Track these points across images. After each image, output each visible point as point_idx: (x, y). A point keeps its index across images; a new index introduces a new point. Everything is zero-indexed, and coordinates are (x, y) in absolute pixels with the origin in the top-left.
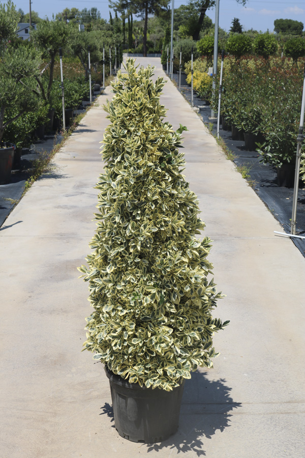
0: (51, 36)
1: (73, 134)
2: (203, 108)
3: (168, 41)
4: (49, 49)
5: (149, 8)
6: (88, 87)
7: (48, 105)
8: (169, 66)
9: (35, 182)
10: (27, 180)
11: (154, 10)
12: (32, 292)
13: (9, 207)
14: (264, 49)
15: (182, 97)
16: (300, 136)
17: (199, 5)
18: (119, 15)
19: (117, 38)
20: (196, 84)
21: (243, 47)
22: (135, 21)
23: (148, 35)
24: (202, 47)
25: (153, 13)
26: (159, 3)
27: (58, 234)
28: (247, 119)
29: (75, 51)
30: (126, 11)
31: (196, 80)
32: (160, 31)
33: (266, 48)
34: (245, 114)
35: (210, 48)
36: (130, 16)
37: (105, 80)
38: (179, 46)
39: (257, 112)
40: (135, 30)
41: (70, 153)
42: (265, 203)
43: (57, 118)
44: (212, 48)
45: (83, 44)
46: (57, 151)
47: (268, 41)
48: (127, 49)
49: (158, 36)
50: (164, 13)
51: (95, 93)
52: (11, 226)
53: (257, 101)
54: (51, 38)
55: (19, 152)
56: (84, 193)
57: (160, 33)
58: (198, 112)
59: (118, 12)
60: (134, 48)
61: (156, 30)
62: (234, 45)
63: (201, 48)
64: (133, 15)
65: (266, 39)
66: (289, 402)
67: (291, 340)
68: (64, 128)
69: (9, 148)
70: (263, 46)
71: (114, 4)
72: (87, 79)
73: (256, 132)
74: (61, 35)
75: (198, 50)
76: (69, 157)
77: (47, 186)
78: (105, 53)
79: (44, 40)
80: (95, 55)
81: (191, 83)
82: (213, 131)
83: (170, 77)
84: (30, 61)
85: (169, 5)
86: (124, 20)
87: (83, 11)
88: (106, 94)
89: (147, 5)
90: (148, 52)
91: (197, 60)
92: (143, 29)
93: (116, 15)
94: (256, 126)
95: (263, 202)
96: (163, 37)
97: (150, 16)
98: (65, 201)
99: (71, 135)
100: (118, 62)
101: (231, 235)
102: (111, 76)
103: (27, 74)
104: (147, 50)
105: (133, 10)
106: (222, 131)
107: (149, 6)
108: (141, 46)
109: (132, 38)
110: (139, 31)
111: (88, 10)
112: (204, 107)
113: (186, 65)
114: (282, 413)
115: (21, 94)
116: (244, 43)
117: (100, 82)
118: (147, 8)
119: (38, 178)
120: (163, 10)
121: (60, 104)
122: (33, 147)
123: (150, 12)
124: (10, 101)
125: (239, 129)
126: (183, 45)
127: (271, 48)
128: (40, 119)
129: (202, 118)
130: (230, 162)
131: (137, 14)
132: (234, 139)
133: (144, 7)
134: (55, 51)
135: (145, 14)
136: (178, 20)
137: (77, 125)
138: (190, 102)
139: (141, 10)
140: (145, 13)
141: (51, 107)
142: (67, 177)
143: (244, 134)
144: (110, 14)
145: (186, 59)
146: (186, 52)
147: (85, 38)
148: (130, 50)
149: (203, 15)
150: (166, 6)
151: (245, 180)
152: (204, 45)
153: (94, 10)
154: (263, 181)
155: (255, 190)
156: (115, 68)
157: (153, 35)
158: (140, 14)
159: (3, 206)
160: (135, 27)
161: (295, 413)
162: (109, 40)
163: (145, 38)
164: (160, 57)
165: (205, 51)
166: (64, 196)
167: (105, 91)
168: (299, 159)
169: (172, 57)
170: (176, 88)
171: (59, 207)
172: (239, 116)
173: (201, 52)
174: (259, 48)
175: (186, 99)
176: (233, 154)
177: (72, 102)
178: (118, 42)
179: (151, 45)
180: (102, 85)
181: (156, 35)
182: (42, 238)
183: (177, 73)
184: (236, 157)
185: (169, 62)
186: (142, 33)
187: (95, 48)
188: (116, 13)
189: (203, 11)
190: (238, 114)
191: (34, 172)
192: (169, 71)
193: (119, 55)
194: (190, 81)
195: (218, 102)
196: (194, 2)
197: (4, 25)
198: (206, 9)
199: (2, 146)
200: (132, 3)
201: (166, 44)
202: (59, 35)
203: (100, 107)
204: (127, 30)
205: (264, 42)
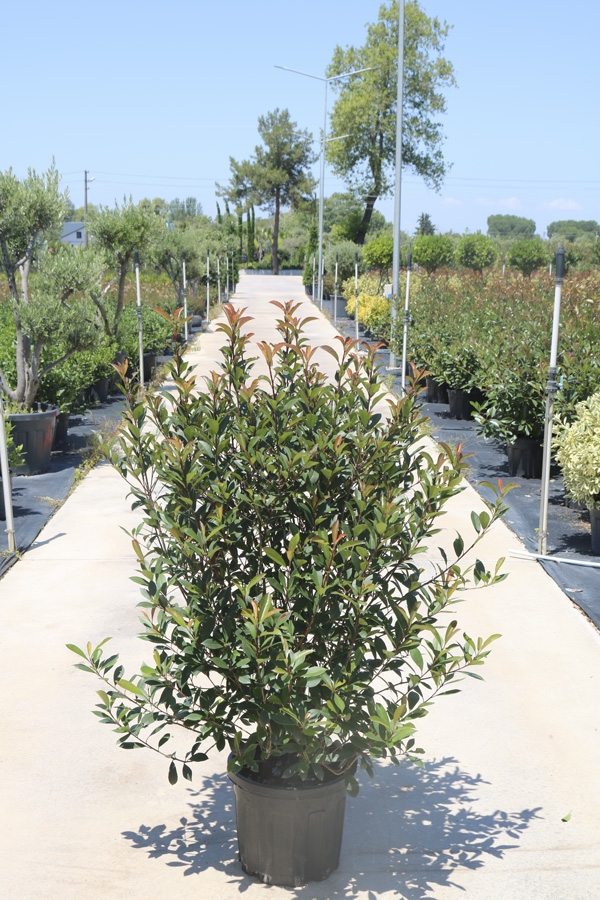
0: (122, 231)
1: (156, 393)
3: (314, 247)
4: (117, 252)
5: (282, 197)
6: (182, 318)
7: (115, 345)
8: (316, 288)
9: (92, 471)
10: (77, 467)
11: (290, 198)
13: (46, 512)
14: (475, 257)
16: (550, 384)
17: (364, 192)
18: (232, 207)
19: (230, 242)
20: (363, 314)
21: (440, 254)
22: (259, 220)
23: (280, 240)
24: (372, 254)
25: (289, 204)
26: (298, 189)
28: (452, 366)
29: (160, 260)
30: (243, 201)
31: (363, 308)
32: (299, 233)
33: (478, 256)
34: (448, 358)
35: (385, 256)
36: (251, 210)
37: (210, 309)
38: (333, 254)
39: (469, 354)
40: (258, 233)
44: (390, 256)
45: (174, 250)
47: (480, 244)
48: (245, 262)
49: (295, 241)
50: (307, 204)
51: (193, 329)
52: (47, 542)
53: (468, 336)
54: (121, 234)
55: (63, 422)
57: (300, 237)
59: (230, 203)
60: (257, 260)
61: (293, 232)
62: (425, 252)
63: (370, 257)
64: (256, 208)
65: (477, 241)
66: (557, 849)
67: (551, 737)
68: (142, 383)
69: (47, 411)
70: (473, 254)
71: (225, 189)
72: (181, 305)
73: (468, 388)
74: (138, 228)
75: (365, 260)
78: (210, 265)
79: (108, 238)
80: (194, 268)
81: (354, 312)
82: (394, 387)
83: (318, 306)
84: (84, 267)
85: (315, 191)
86: (241, 215)
87: (173, 202)
88: (211, 332)
89: (279, 190)
90: (280, 267)
91: (363, 277)
92: (272, 231)
93: (228, 210)
94: (468, 378)
96: (305, 243)
97: (285, 210)
100: (231, 282)
102: (220, 302)
103: (79, 286)
104: (280, 263)
105: (255, 200)
107: (282, 193)
108: (268, 259)
109: (253, 245)
110: (266, 234)
111: (181, 201)
113: (345, 284)
114: (545, 869)
115: (69, 322)
116: (441, 249)
117: (201, 312)
118: (278, 197)
119: (97, 464)
120: (305, 199)
121: (135, 345)
122: (89, 416)
123: (284, 202)
124: (50, 332)
125: (439, 383)
126: (340, 253)
127: (487, 256)
128: (101, 368)
131: (263, 206)
132: (430, 401)
133: (272, 195)
134: (128, 255)
135: (275, 207)
136: (330, 216)
137: (164, 379)
139: (268, 200)
140: (275, 203)
141: (119, 349)
143: (448, 390)
144: (218, 206)
145: (346, 274)
146: (344, 263)
147: (177, 240)
148: (250, 264)
149: (370, 207)
150: (309, 193)
152: (375, 251)
153: (191, 201)
154: (483, 467)
155: (471, 482)
156: (226, 291)
157: (288, 240)
158: (267, 205)
159: (36, 511)
160: (259, 228)
161: (569, 868)
162: (216, 244)
163: (275, 245)
164: (301, 275)
165: (376, 262)
167: (210, 327)
168: (551, 422)
169: (321, 272)
170: (328, 322)
172: (439, 362)
173: (369, 262)
174: (467, 256)
176: (430, 425)
177: (155, 342)
178: (231, 250)
179: (286, 256)
180: (204, 318)
181: (293, 239)
182: (104, 563)
183: (329, 299)
184: (436, 430)
185: (316, 282)
186: (271, 237)
187: (194, 256)
188: (227, 205)
189: (371, 200)
190: (436, 357)
191: (90, 454)
192: (316, 296)
193: (233, 271)
194: (352, 309)
195: (402, 341)
196: (355, 187)
197: (41, 205)
198: (375, 199)
199: (36, 409)
200: (254, 188)
201: (310, 253)
202: (135, 229)
203: (202, 351)
204: (245, 231)
205: (474, 246)
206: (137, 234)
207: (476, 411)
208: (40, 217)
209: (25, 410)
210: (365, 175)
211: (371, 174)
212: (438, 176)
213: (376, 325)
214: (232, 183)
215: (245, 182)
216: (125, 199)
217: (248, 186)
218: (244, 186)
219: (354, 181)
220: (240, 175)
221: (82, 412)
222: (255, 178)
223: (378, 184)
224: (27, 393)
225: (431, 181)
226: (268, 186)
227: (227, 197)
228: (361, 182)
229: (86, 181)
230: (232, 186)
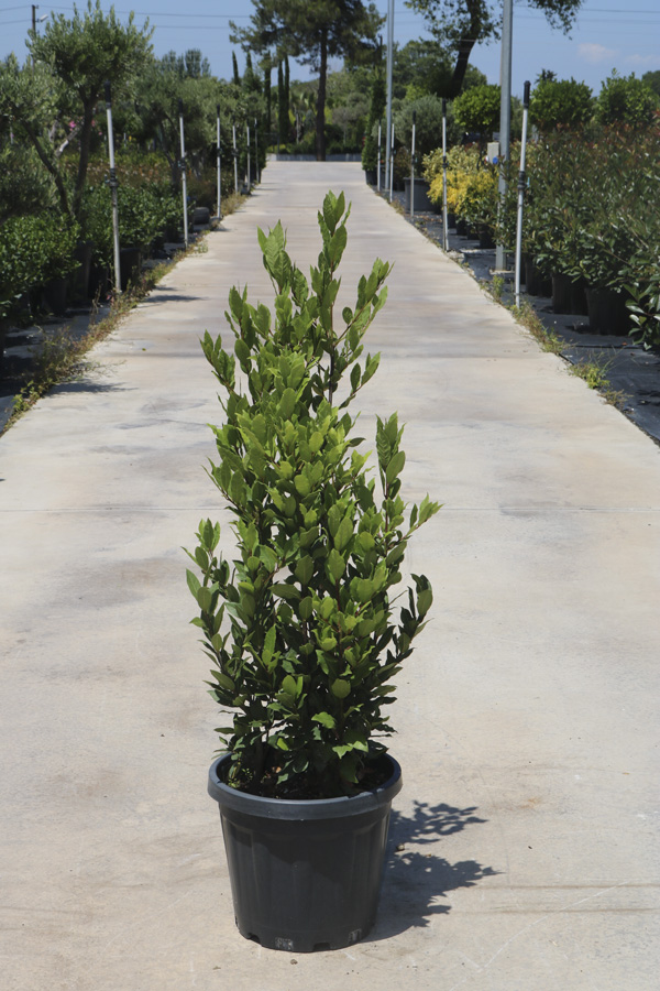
0: (84, 52)
1: (140, 305)
2: (473, 254)
3: (378, 112)
4: (77, 85)
5: (331, 42)
6: (180, 207)
7: (76, 228)
8: (383, 173)
9: (40, 402)
10: (18, 395)
11: (343, 45)
12: (27, 631)
14: (626, 115)
15: (418, 234)
17: (454, 34)
18: (256, 58)
19: (252, 104)
20: (455, 197)
21: (571, 111)
22: (295, 83)
23: (327, 112)
24: (468, 111)
25: (340, 53)
26: (355, 29)
27: (100, 505)
28: (592, 252)
29: (144, 120)
30: (273, 50)
31: (454, 190)
32: (357, 100)
33: (630, 113)
34: (587, 239)
35: (487, 114)
36: (284, 63)
37: (222, 200)
38: (408, 113)
39: (618, 232)
40: (295, 99)
41: (135, 342)
42: (652, 438)
43: (100, 267)
44: (496, 114)
45: (167, 102)
46: (99, 337)
47: (633, 95)
48: (275, 144)
49: (351, 111)
50: (367, 53)
51: (196, 228)
53: (618, 206)
54: (84, 57)
56: (169, 421)
57: (358, 106)
58: (460, 260)
59: (252, 52)
60: (293, 141)
61: (347, 98)
62: (549, 106)
63: (465, 115)
64: (291, 59)
65: (629, 89)
68: (118, 290)
70: (623, 108)
71: (244, 32)
72: (176, 190)
73: (617, 285)
75: (457, 121)
76: (130, 349)
77: (71, 407)
78: (222, 133)
80: (197, 130)
81: (440, 199)
82: (503, 295)
83: (386, 197)
85: (380, 32)
86: (268, 75)
88: (224, 230)
89: (325, 34)
90: (328, 151)
91: (454, 149)
92: (316, 96)
93: (249, 63)
94: (619, 266)
95: (648, 434)
96: (366, 114)
98: (119, 437)
99: (135, 307)
100: (253, 166)
101: (568, 504)
102: (237, 193)
104: (327, 145)
105: (290, 48)
106: (528, 296)
107: (330, 37)
108: (309, 137)
109: (288, 117)
110: (306, 101)
111: (177, 56)
112: (476, 251)
113: (426, 160)
116: (574, 101)
117: (209, 202)
118: (324, 42)
119: (49, 391)
120: (365, 46)
121: (107, 231)
122: (37, 332)
123: (333, 51)
125: (572, 278)
126: (419, 112)
127: (643, 112)
128: (55, 262)
129: (473, 273)
130: (553, 357)
131: (301, 57)
132: (557, 312)
133: (316, 41)
134: (94, 90)
135: (319, 57)
136: (402, 77)
137: (151, 286)
138: (440, 243)
139: (309, 46)
140: (319, 53)
141: (82, 233)
142: (123, 389)
143: (586, 290)
144: (234, 57)
145: (429, 143)
146: (425, 127)
147: (170, 89)
148: (283, 147)
149: (464, 56)
150: (370, 36)
151: (595, 391)
152: (472, 106)
153: (194, 56)
154: (642, 393)
155: (624, 411)
156: (247, 180)
157: (340, 110)
158: (307, 56)
160: (295, 92)
162: (232, 102)
163: (321, 116)
164: (358, 160)
165: (474, 123)
166: (116, 427)
167: (224, 223)
169: (390, 144)
170: (401, 217)
171: (102, 450)
172: (572, 245)
173: (464, 124)
174: (613, 111)
175: (429, 237)
176: (560, 340)
177: (137, 233)
178: (253, 114)
179: (335, 134)
180: (214, 213)
181: (347, 109)
182: (58, 514)
183: (402, 189)
184: (566, 346)
185: (383, 164)
186: (313, 106)
187: (197, 113)
188: (249, 56)
189: (464, 46)
190: (568, 239)
192: (383, 186)
193: (257, 150)
194: (437, 194)
195: (514, 227)
196: (440, 27)
198: (473, 44)
200: (287, 30)
201: (372, 121)
202: (105, 50)
203: (210, 253)
204: (275, 97)
205: (625, 96)
206: (109, 57)
207: (633, 299)
210: (456, 6)
211: (465, 6)
212: (568, 8)
213: (475, 211)
214: (255, 22)
215: (274, 21)
216: (89, 4)
217: (279, 26)
218: (273, 26)
219: (439, 17)
220: (266, 8)
221: (27, 326)
222: (290, 14)
223: (475, 22)
225: (556, 16)
226: (308, 25)
227: (247, 43)
228: (450, 19)
229: (34, 21)
230: (254, 27)
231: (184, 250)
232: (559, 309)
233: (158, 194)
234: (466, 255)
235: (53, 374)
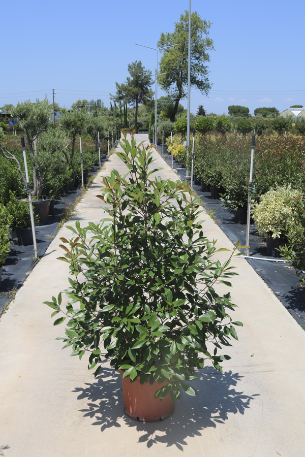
0: (73, 121)
1: (89, 189)
3: (153, 122)
4: (71, 130)
5: (139, 100)
6: (98, 156)
7: (71, 170)
8: (154, 139)
9: (65, 224)
10: (59, 222)
11: (142, 100)
13: (48, 241)
15: (165, 162)
16: (250, 188)
17: (174, 97)
18: (117, 104)
19: (117, 121)
20: (175, 152)
21: (207, 126)
22: (129, 109)
23: (138, 118)
25: (142, 102)
26: (146, 96)
28: (212, 177)
30: (122, 102)
31: (174, 150)
32: (146, 115)
33: (223, 127)
34: (210, 174)
35: (184, 127)
36: (125, 105)
37: (109, 151)
38: (162, 126)
39: (219, 172)
40: (129, 115)
41: (89, 203)
42: (226, 235)
43: (78, 179)
44: (186, 127)
45: (94, 126)
46: (79, 202)
47: (224, 122)
48: (123, 128)
49: (145, 119)
50: (150, 102)
51: (102, 160)
52: (49, 254)
53: (219, 164)
54: (73, 123)
55: (53, 203)
57: (147, 117)
58: (176, 172)
59: (116, 102)
60: (128, 127)
61: (144, 114)
62: (201, 125)
63: (177, 128)
64: (128, 104)
65: (223, 120)
66: (249, 366)
68: (83, 185)
69: (46, 200)
70: (221, 126)
71: (114, 97)
72: (97, 150)
73: (218, 186)
74: (80, 120)
75: (175, 129)
76: (87, 206)
78: (109, 132)
79: (67, 125)
80: (103, 134)
81: (171, 152)
83: (156, 148)
84: (60, 140)
85: (153, 97)
86: (121, 108)
87: (91, 102)
88: (110, 161)
89: (137, 96)
90: (138, 130)
91: (174, 136)
92: (135, 114)
93: (115, 105)
94: (219, 182)
97: (139, 105)
100: (117, 138)
102: (113, 148)
103: (58, 149)
104: (139, 128)
105: (127, 101)
106: (195, 185)
107: (139, 98)
108: (133, 126)
109: (127, 120)
110: (132, 115)
111: (94, 101)
112: (181, 169)
113: (167, 139)
115: (55, 163)
116: (208, 124)
117: (105, 152)
118: (137, 99)
119: (67, 221)
120: (149, 100)
121: (79, 169)
122: (63, 200)
123: (140, 102)
124: (47, 167)
125: (207, 184)
126: (165, 126)
127: (227, 127)
128: (66, 179)
129: (180, 177)
130: (201, 207)
131: (130, 104)
132: (203, 191)
133: (135, 99)
134: (76, 132)
135: (135, 104)
136: (159, 107)
137: (92, 183)
138: (170, 165)
139: (133, 101)
140: (136, 102)
141: (73, 171)
142: (86, 219)
143: (210, 187)
144: (111, 104)
145: (167, 135)
146: (167, 130)
147: (95, 122)
148: (125, 129)
149: (177, 103)
150: (150, 98)
151: (212, 219)
152: (179, 125)
153: (99, 101)
154: (224, 220)
155: (220, 226)
157: (142, 118)
158: (132, 103)
159: (45, 241)
160: (129, 113)
161: (253, 373)
162: (112, 123)
163: (136, 120)
164: (147, 133)
165: (180, 130)
167: (110, 159)
168: (250, 204)
169: (156, 134)
170: (160, 156)
172: (206, 175)
173: (177, 130)
174: (219, 127)
175: (168, 164)
177: (87, 167)
178: (117, 124)
179: (141, 125)
180: (107, 154)
181: (144, 118)
183: (160, 145)
184: (205, 204)
185: (154, 137)
186: (134, 117)
187: (103, 129)
189: (177, 100)
190: (205, 173)
191: (64, 217)
192: (154, 144)
193: (118, 133)
195: (191, 165)
196: (170, 95)
197: (42, 115)
198: (179, 100)
199: (41, 199)
200: (126, 96)
201: (151, 125)
203: (107, 170)
204: (123, 115)
205: (222, 122)
206: (80, 123)
207: (221, 197)
208: (42, 120)
209: (37, 200)
211: (177, 89)
212: (207, 89)
213: (180, 158)
215: (122, 93)
217: (124, 95)
218: (122, 95)
219: (170, 92)
220: (120, 90)
221: (60, 199)
222: (127, 91)
223: (180, 93)
224: (38, 192)
225: (203, 91)
226: (133, 95)
228: (173, 93)
229: (53, 93)
230: (117, 95)
231: (99, 169)
232: (203, 190)
233: (92, 153)
234: (178, 170)
235: (68, 217)
